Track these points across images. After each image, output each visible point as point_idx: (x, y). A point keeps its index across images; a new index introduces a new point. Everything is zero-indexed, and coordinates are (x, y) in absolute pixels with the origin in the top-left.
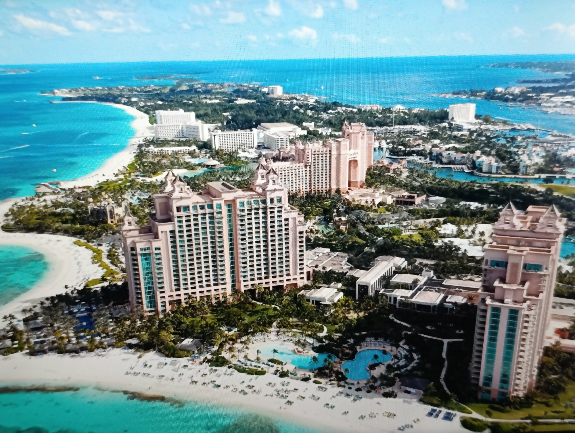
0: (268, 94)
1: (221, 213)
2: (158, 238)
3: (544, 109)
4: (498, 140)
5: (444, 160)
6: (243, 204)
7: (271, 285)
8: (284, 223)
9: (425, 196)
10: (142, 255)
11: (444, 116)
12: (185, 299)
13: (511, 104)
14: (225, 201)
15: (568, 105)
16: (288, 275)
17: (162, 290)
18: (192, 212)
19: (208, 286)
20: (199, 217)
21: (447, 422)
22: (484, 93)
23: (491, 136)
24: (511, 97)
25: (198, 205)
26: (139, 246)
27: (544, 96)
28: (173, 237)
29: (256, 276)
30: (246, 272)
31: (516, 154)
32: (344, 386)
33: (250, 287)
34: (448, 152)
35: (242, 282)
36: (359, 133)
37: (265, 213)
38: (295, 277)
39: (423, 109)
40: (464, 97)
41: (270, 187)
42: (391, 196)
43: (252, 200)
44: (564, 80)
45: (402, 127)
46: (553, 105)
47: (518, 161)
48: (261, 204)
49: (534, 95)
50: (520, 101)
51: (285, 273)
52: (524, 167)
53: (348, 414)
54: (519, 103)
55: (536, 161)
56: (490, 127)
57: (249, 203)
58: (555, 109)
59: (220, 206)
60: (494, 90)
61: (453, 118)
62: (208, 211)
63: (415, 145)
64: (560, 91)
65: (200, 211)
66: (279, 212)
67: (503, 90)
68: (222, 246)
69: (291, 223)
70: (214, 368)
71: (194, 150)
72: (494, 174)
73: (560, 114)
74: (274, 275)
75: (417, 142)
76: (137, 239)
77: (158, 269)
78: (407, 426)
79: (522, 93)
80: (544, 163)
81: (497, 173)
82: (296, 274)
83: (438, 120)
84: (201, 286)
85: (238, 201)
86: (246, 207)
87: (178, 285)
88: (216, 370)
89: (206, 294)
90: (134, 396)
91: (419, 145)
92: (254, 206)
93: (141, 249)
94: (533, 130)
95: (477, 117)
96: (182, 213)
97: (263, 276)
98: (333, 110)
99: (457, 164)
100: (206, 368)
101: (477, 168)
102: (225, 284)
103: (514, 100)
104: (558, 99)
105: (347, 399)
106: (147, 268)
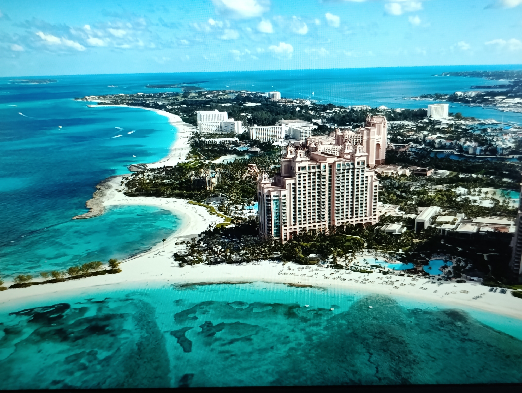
0: (269, 98)
1: (325, 171)
2: (285, 188)
3: (500, 109)
4: (474, 131)
5: (437, 146)
6: (339, 166)
7: (354, 223)
8: (365, 179)
9: (433, 170)
10: (274, 200)
11: (423, 114)
12: (299, 231)
13: (472, 105)
14: (329, 164)
15: (519, 105)
16: (366, 216)
17: (285, 225)
18: (307, 171)
19: (314, 222)
20: (312, 174)
21: (503, 294)
22: (448, 96)
23: (467, 129)
24: (471, 100)
25: (311, 166)
26: (273, 194)
27: (498, 98)
28: (295, 188)
29: (345, 217)
30: (339, 213)
31: (491, 140)
32: (429, 278)
33: (341, 224)
34: (439, 140)
35: (336, 220)
36: (381, 123)
37: (353, 172)
38: (370, 217)
39: (403, 109)
40: (431, 100)
41: (358, 154)
42: (409, 170)
43: (345, 163)
44: (509, 86)
45: (392, 122)
46: (507, 105)
47: (495, 146)
48: (351, 165)
49: (489, 98)
50: (478, 102)
51: (364, 215)
52: (501, 149)
53: (437, 292)
54: (478, 104)
55: (509, 146)
56: (462, 122)
57: (344, 165)
58: (509, 109)
59: (325, 167)
60: (454, 94)
61: (431, 116)
62: (317, 170)
63: (409, 135)
64: (509, 95)
65: (313, 170)
66: (362, 171)
67: (463, 94)
68: (324, 195)
69: (369, 179)
70: (337, 270)
71: (237, 141)
72: (478, 155)
73: (514, 112)
74: (357, 216)
75: (410, 133)
76: (271, 189)
77: (284, 210)
78: (478, 297)
79: (479, 96)
80: (515, 147)
81: (480, 155)
82: (371, 215)
83: (419, 117)
84: (310, 223)
85: (337, 163)
86: (342, 168)
87: (295, 221)
88: (339, 271)
89: (313, 228)
90: (291, 285)
91: (413, 135)
92: (347, 167)
93: (274, 196)
94: (497, 124)
95: (450, 114)
96: (301, 172)
97: (349, 216)
98: (330, 110)
99: (447, 149)
100: (331, 270)
101: (464, 151)
102: (325, 221)
103: (474, 102)
104: (510, 101)
105: (433, 285)
106: (276, 210)
